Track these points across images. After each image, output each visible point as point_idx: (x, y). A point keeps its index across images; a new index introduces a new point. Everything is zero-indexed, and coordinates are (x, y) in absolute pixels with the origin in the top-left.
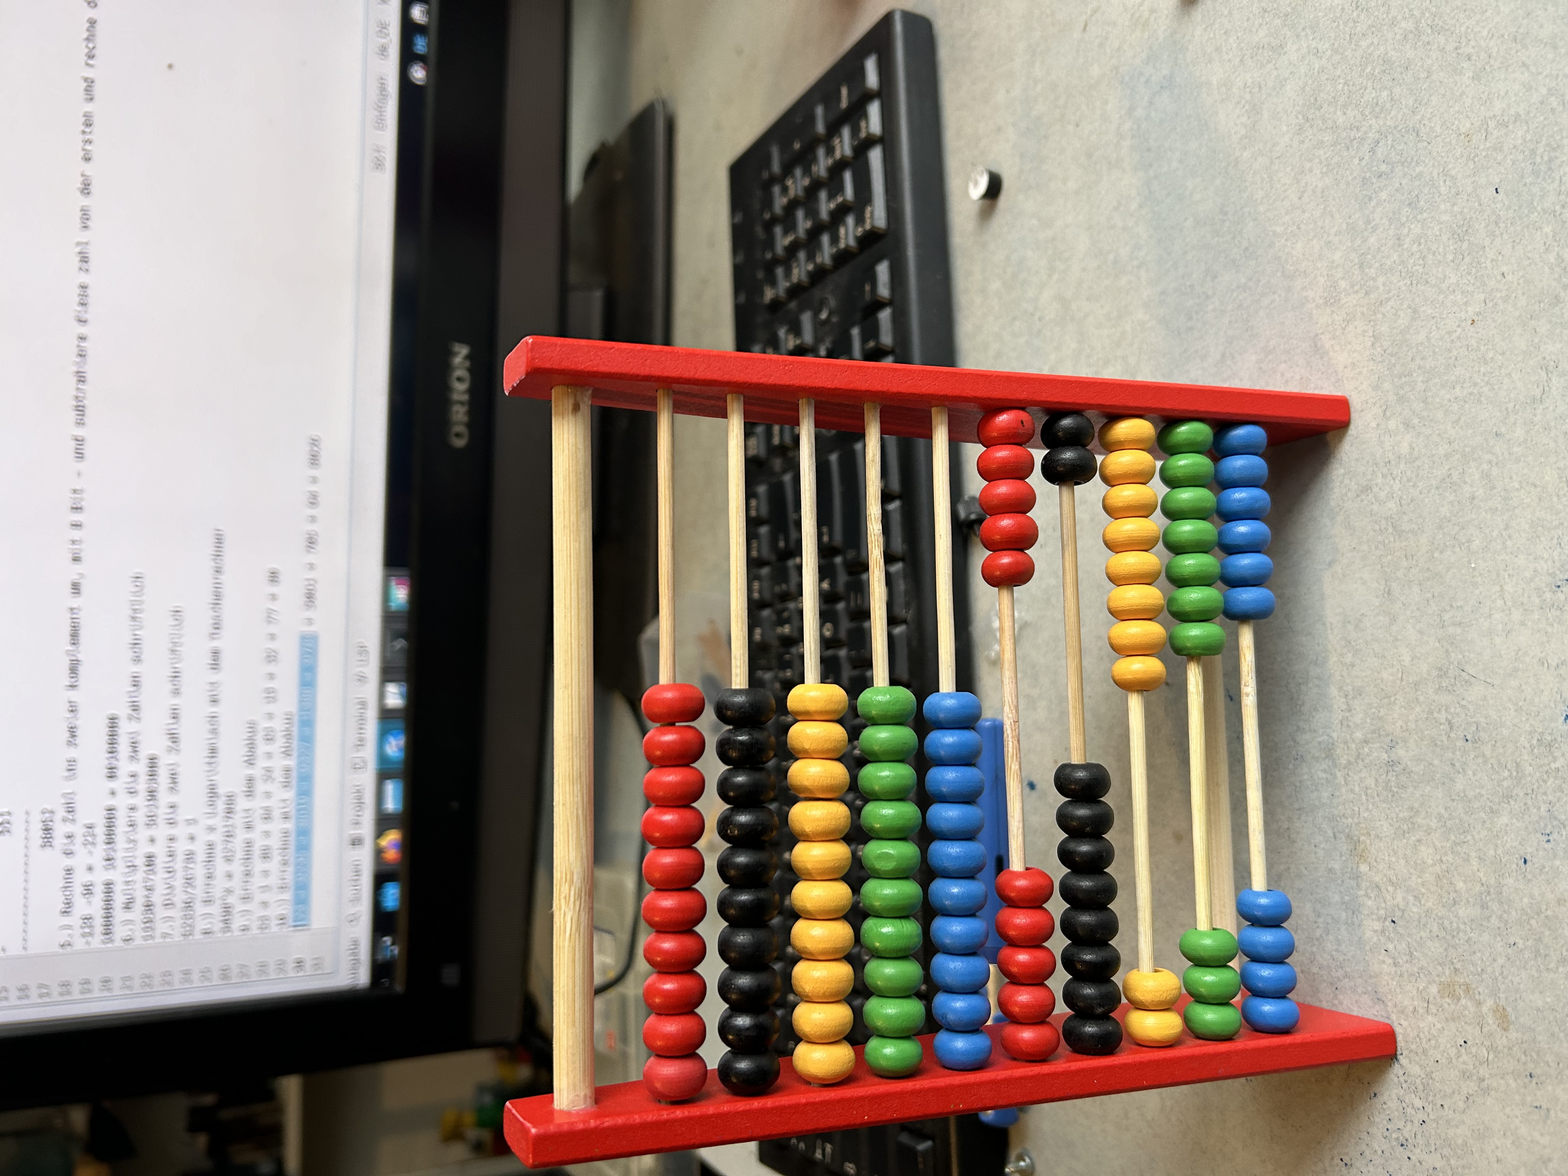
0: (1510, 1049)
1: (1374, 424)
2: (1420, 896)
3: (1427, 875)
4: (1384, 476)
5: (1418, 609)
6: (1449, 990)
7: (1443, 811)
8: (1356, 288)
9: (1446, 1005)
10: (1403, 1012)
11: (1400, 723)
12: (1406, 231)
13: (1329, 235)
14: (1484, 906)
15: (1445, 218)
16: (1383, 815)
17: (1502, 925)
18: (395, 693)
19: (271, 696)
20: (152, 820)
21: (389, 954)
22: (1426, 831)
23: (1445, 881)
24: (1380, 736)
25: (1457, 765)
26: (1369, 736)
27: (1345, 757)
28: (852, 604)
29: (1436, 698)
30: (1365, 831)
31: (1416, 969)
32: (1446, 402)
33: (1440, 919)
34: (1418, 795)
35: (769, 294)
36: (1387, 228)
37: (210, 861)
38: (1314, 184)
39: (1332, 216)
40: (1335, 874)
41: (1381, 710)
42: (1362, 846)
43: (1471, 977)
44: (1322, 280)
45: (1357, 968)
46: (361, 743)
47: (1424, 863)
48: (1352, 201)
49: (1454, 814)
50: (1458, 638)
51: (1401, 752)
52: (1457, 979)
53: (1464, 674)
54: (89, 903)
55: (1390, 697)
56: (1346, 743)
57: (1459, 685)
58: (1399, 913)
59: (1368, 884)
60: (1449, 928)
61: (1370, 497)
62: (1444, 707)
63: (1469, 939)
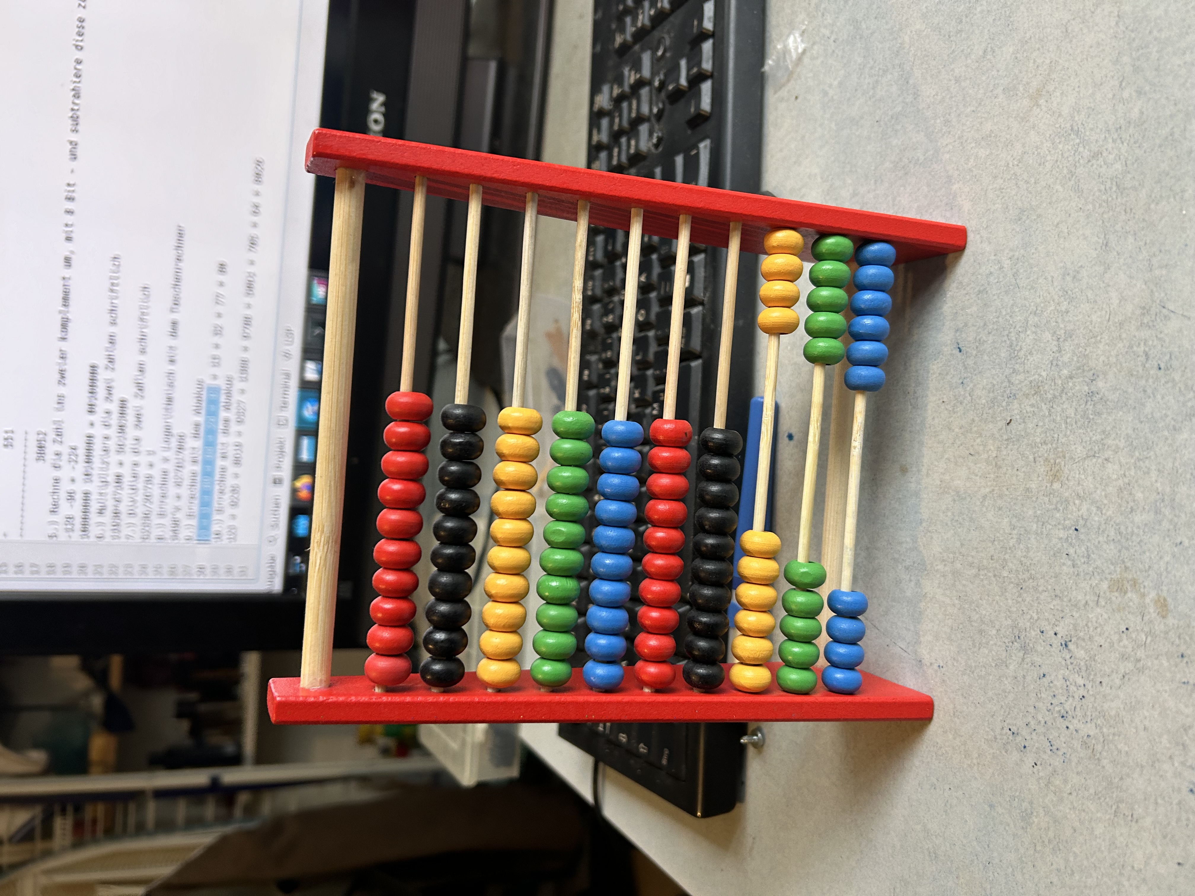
0: (1166, 633)
1: (1110, 96)
2: (1103, 507)
3: (1111, 488)
4: (1114, 141)
5: (1131, 257)
6: (1118, 586)
7: (1130, 431)
9: (1114, 599)
10: (1076, 606)
11: (1102, 358)
14: (1157, 512)
16: (1078, 439)
17: (1172, 527)
18: (311, 369)
19: (216, 361)
20: (121, 449)
21: (298, 569)
22: (1114, 450)
23: (1125, 493)
24: (1084, 371)
25: (1148, 391)
26: (1074, 372)
27: (1051, 392)
28: (662, 292)
30: (1061, 455)
31: (1091, 569)
33: (1117, 524)
34: (1111, 419)
35: (619, 40)
37: (164, 484)
40: (1032, 492)
42: (1057, 468)
43: (1138, 573)
45: (1040, 570)
46: (284, 406)
47: (1109, 478)
49: (1140, 434)
50: (1163, 279)
51: (1100, 384)
52: (1125, 575)
53: (1164, 311)
54: (72, 506)
55: (1097, 337)
56: (1053, 380)
57: (1158, 320)
58: (1081, 522)
59: (1058, 499)
60: (1125, 532)
61: (1099, 162)
62: (1143, 341)
63: (1141, 541)
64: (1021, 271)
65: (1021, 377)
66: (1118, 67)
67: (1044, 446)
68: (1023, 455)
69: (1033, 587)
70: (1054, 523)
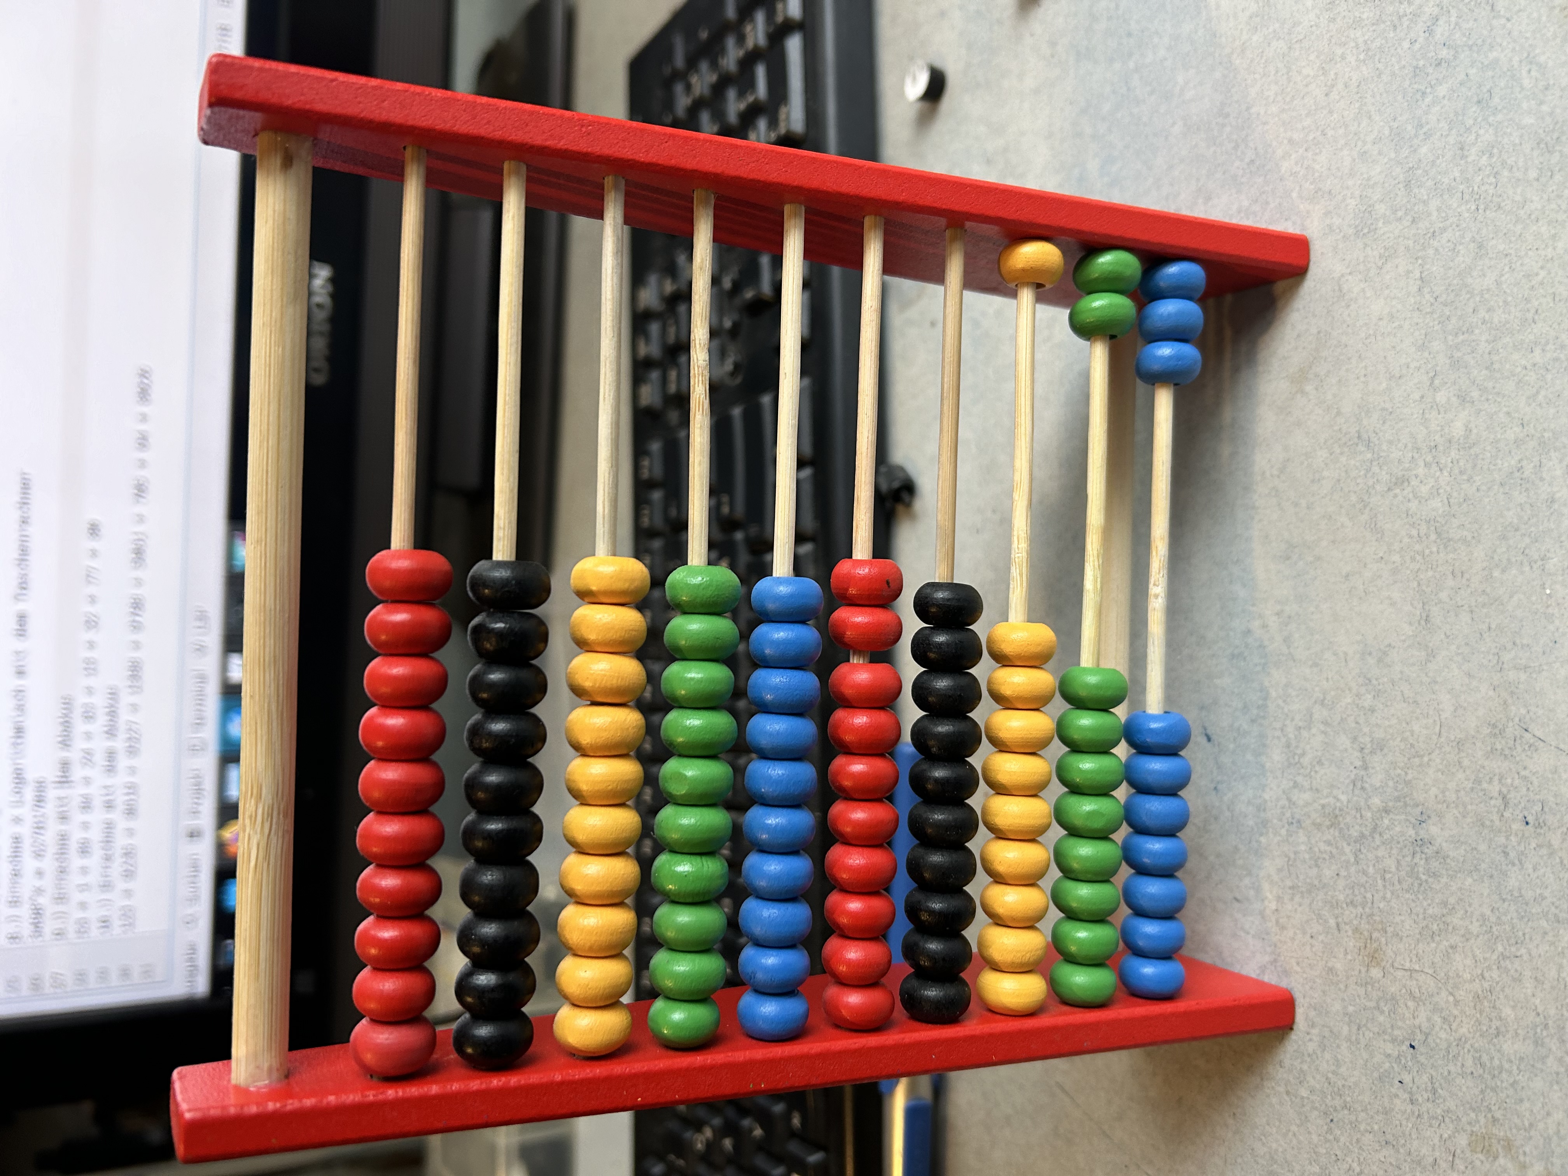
1: (1416, 396)
2: (1452, 1019)
3: (1461, 993)
4: (1426, 465)
5: (1467, 644)
7: (1488, 912)
8: (1400, 214)
9: (1478, 1163)
10: (1419, 1163)
11: (1434, 791)
12: (1473, 137)
13: (1365, 143)
14: (1538, 1043)
15: (1529, 120)
16: (1405, 908)
19: (91, 667)
23: (1486, 1004)
24: (1406, 805)
25: (1511, 854)
26: (1391, 804)
27: (1357, 827)
29: (1486, 763)
30: (1380, 926)
31: (1439, 1111)
32: (1519, 369)
33: (1477, 1051)
36: (1444, 134)
38: (1347, 75)
39: (1370, 117)
40: (1338, 976)
41: (1410, 771)
42: (1375, 945)
43: (1514, 1131)
44: (1352, 203)
45: (1359, 1098)
46: (200, 722)
47: (1458, 975)
48: (1400, 98)
49: (1503, 918)
50: (1521, 686)
51: (1433, 829)
53: (1527, 735)
55: (1422, 756)
56: (1359, 810)
57: (1519, 749)
58: (1419, 1037)
59: (1380, 994)
60: (1488, 1064)
61: (1406, 492)
62: (1497, 778)
63: (1515, 1082)
64: (1296, 636)
65: (1307, 796)
66: (1426, 354)
67: (1351, 908)
68: (1319, 916)
69: (1351, 1123)
70: (1376, 1030)
